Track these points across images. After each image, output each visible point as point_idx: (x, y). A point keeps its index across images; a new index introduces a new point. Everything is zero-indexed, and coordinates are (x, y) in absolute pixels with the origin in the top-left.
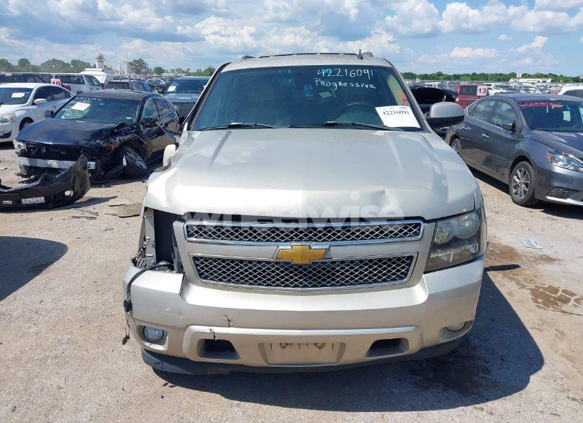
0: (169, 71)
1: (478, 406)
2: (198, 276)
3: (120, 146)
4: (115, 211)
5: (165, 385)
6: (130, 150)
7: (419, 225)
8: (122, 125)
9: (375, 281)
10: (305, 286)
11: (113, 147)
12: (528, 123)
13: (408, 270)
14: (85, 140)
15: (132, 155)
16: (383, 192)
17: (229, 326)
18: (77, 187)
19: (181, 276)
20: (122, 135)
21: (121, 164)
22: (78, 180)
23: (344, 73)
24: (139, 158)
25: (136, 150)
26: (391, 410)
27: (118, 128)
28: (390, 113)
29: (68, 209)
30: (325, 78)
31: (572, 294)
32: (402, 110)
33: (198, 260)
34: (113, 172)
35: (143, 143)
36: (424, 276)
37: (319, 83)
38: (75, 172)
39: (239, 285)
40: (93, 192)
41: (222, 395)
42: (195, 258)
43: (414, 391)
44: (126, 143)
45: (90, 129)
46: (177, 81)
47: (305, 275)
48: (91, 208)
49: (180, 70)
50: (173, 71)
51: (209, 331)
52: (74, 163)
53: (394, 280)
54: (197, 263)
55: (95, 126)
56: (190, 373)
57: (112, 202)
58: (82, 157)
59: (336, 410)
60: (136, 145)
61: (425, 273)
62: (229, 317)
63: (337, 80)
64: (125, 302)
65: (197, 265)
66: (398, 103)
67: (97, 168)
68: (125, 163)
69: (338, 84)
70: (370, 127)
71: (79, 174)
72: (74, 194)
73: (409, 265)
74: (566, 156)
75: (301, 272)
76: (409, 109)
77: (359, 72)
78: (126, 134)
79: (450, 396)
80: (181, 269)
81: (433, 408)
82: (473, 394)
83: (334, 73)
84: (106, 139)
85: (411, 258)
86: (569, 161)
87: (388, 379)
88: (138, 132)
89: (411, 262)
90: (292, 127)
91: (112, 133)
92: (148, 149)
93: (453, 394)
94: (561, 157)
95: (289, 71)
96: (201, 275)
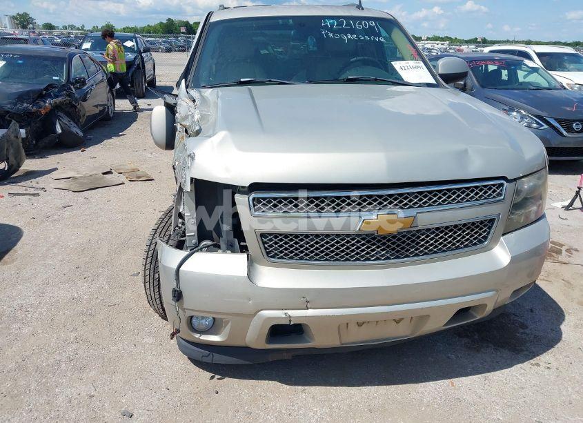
0: (61, 27)
1: (532, 361)
2: (265, 254)
3: (51, 110)
4: (62, 184)
5: (212, 378)
6: (62, 115)
7: (502, 185)
8: (51, 86)
9: (457, 248)
10: (388, 258)
11: (43, 112)
12: (478, 81)
13: (488, 234)
14: (10, 103)
15: (66, 120)
16: (466, 151)
17: (307, 308)
18: (12, 159)
19: (245, 256)
20: (52, 98)
21: (54, 131)
22: (12, 151)
23: (350, 25)
24: (73, 124)
25: (69, 115)
26: (457, 376)
27: (46, 89)
28: (406, 68)
29: (5, 185)
30: (331, 29)
31: (562, 245)
32: (417, 65)
33: (266, 237)
34: (46, 140)
35: (76, 107)
36: (502, 238)
37: (327, 34)
38: (8, 141)
39: (303, 261)
40: (29, 165)
41: (280, 381)
42: (263, 235)
43: (469, 355)
44: (57, 107)
45: (14, 91)
46: (92, 38)
47: (388, 247)
48: (33, 182)
49: (72, 27)
50: (65, 28)
51: (284, 316)
52: (5, 130)
53: (475, 244)
54: (265, 240)
55: (17, 87)
56: (247, 363)
57: (55, 175)
58: (14, 124)
59: (405, 383)
60: (67, 109)
61: (503, 235)
62: (307, 298)
63: (345, 32)
64: (174, 290)
65: (264, 243)
66: (405, 57)
67: (27, 136)
68: (59, 130)
69: (347, 37)
70: (392, 82)
71: (12, 144)
72: (10, 167)
73: (490, 228)
74: (518, 112)
75: (384, 244)
76: (422, 64)
77: (365, 24)
78: (57, 96)
79: (504, 356)
80: (244, 249)
81: (494, 369)
82: (522, 350)
83: (340, 24)
84: (34, 102)
85: (492, 221)
86: (523, 117)
87: (438, 344)
88: (70, 95)
89: (492, 224)
90: (310, 82)
91: (41, 95)
92: (81, 114)
93: (506, 353)
94: (515, 114)
95: (291, 21)
96: (268, 253)
